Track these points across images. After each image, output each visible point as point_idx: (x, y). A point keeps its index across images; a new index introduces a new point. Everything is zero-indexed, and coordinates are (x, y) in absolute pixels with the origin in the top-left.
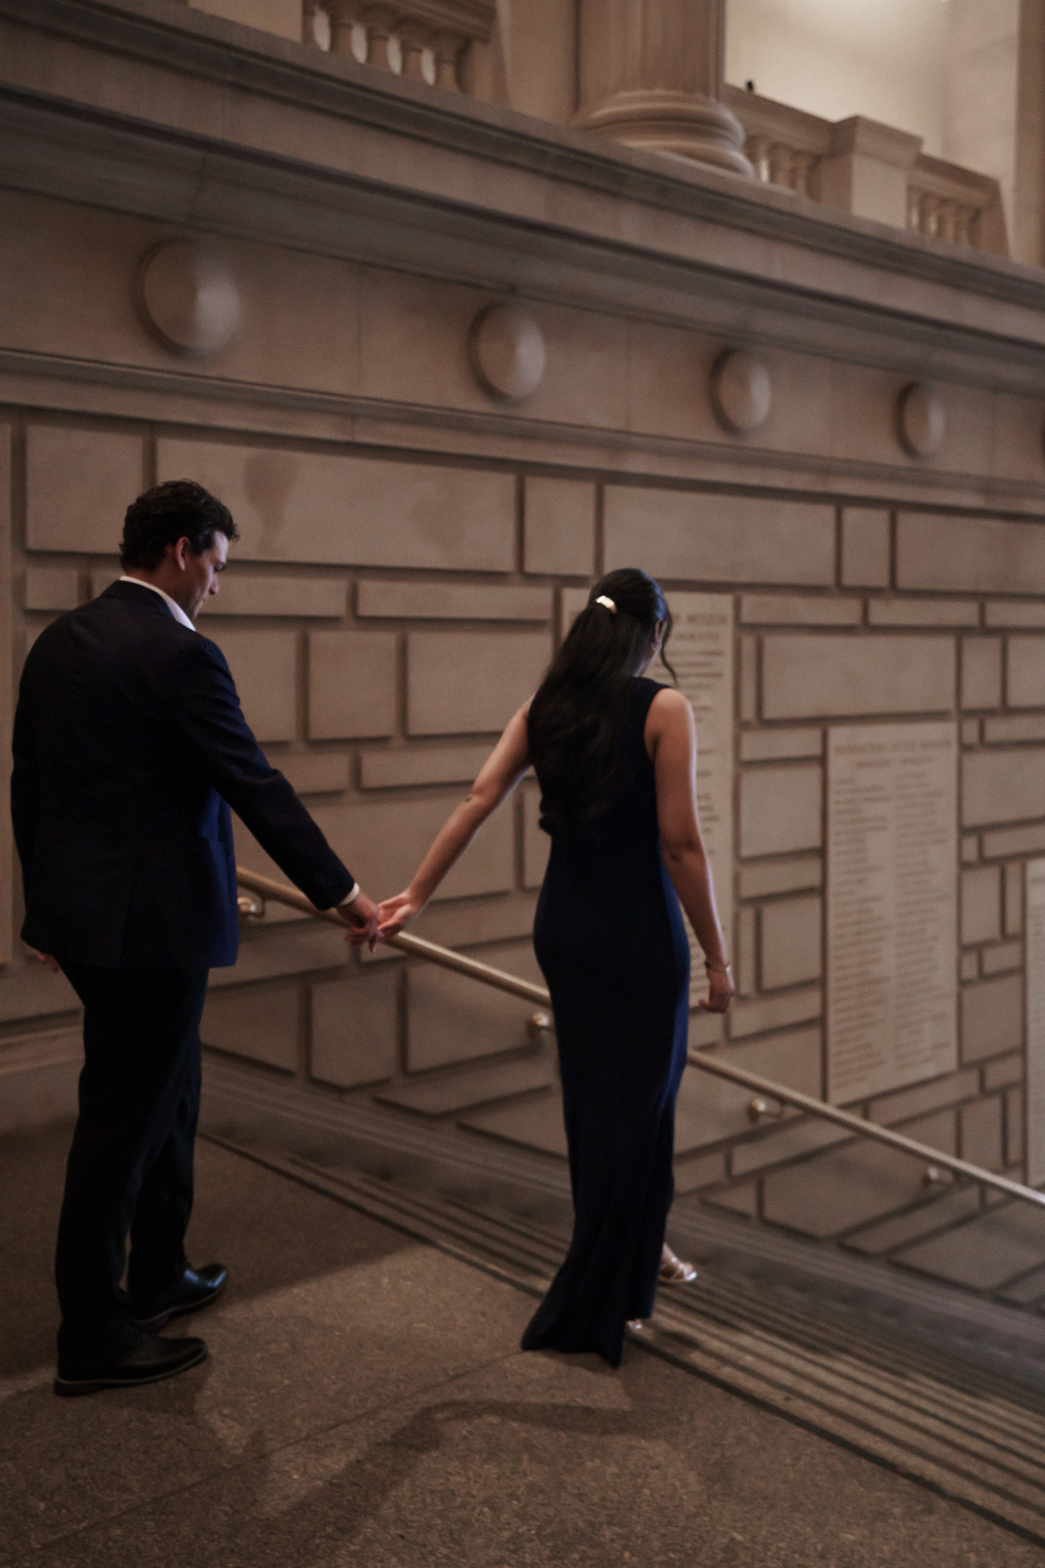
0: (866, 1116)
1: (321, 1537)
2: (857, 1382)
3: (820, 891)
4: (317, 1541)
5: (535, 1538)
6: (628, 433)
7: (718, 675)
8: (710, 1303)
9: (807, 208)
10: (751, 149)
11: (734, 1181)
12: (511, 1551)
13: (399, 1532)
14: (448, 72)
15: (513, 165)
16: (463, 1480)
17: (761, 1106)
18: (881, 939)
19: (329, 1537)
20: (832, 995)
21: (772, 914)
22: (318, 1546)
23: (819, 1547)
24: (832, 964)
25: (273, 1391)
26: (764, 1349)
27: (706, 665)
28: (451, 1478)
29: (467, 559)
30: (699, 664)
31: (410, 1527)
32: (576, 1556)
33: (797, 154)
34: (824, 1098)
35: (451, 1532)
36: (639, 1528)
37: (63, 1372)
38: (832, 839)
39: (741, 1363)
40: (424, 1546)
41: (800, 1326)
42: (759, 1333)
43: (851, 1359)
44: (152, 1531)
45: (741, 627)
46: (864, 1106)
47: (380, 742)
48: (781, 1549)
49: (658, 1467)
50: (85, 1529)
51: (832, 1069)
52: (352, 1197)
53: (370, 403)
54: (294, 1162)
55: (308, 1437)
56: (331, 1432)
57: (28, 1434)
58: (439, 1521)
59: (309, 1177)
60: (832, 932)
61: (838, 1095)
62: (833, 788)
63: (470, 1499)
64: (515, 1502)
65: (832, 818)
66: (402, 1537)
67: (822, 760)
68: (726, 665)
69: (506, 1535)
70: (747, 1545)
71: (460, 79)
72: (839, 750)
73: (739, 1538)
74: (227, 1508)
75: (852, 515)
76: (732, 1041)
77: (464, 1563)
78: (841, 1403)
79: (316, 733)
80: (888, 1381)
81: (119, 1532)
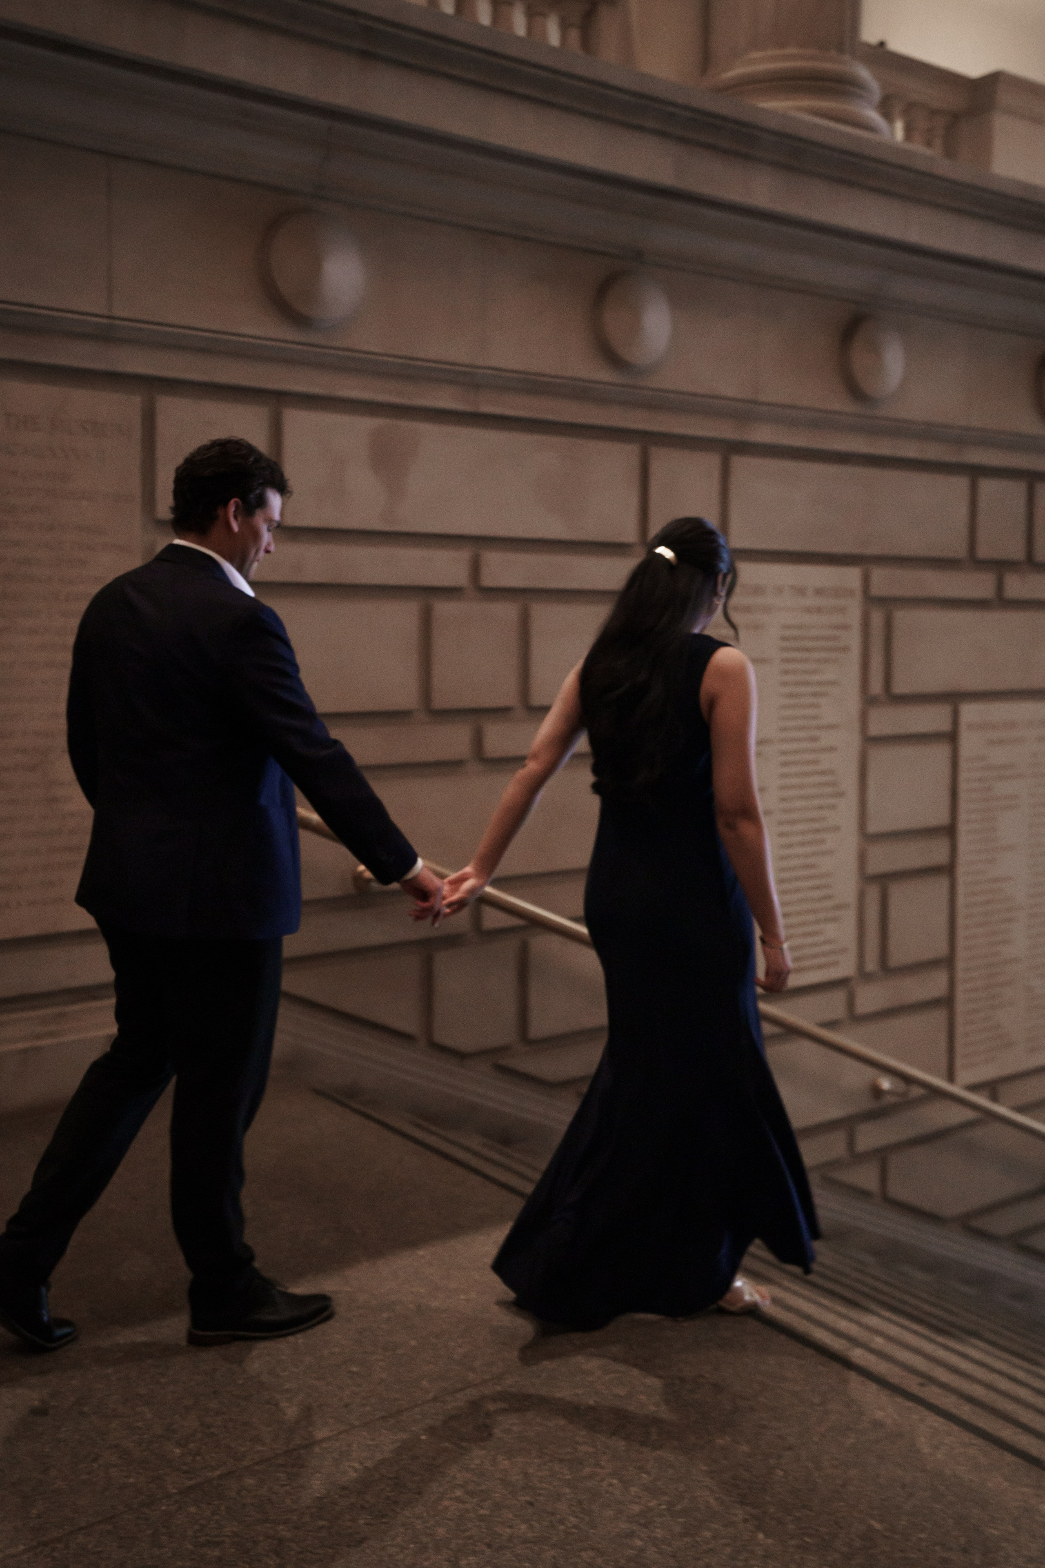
0: (994, 1098)
1: (451, 1499)
2: (993, 1370)
3: (948, 870)
4: (446, 1503)
5: (666, 1513)
6: (755, 402)
7: (845, 649)
8: (835, 1281)
9: (945, 168)
10: (886, 108)
11: (857, 1158)
12: (641, 1525)
13: (528, 1498)
14: (574, 35)
15: (640, 128)
16: (592, 1450)
17: (886, 1084)
18: (1009, 920)
19: (458, 1500)
20: (960, 975)
21: (898, 893)
22: (446, 1508)
23: (962, 1540)
24: (961, 943)
25: (400, 1351)
26: (894, 1331)
27: (835, 638)
28: (580, 1448)
29: (589, 531)
30: (827, 638)
31: (539, 1495)
32: (708, 1534)
33: (934, 113)
34: (951, 1077)
35: (580, 1502)
36: (772, 1510)
37: (197, 1322)
38: (962, 816)
39: (873, 1345)
40: (553, 1514)
41: (927, 1308)
42: (888, 1314)
43: (982, 1345)
44: (285, 1483)
45: (870, 600)
46: (992, 1088)
47: (500, 712)
48: (921, 1539)
49: (790, 1448)
50: (220, 1477)
51: (960, 1050)
52: (474, 1162)
53: (495, 373)
54: (418, 1126)
55: (435, 1399)
56: (458, 1395)
57: (163, 1380)
58: (568, 1491)
59: (432, 1140)
60: (961, 912)
61: (966, 1076)
62: (963, 765)
63: (598, 1470)
64: (644, 1475)
65: (963, 796)
66: (531, 1504)
67: (952, 737)
68: (854, 639)
69: (636, 1508)
70: (887, 1534)
71: (587, 44)
72: (971, 727)
73: (877, 1526)
74: (356, 1465)
75: (988, 487)
76: (855, 1019)
77: (593, 1534)
78: (978, 1391)
79: (439, 702)
80: (1022, 1368)
81: (251, 1481)
